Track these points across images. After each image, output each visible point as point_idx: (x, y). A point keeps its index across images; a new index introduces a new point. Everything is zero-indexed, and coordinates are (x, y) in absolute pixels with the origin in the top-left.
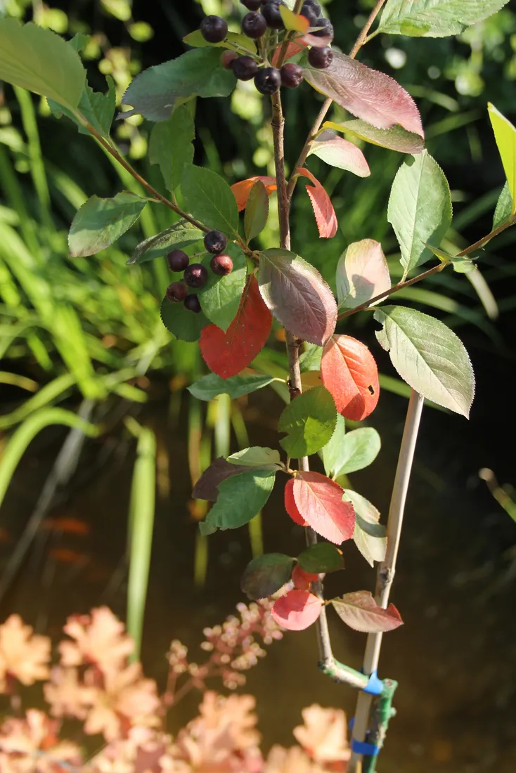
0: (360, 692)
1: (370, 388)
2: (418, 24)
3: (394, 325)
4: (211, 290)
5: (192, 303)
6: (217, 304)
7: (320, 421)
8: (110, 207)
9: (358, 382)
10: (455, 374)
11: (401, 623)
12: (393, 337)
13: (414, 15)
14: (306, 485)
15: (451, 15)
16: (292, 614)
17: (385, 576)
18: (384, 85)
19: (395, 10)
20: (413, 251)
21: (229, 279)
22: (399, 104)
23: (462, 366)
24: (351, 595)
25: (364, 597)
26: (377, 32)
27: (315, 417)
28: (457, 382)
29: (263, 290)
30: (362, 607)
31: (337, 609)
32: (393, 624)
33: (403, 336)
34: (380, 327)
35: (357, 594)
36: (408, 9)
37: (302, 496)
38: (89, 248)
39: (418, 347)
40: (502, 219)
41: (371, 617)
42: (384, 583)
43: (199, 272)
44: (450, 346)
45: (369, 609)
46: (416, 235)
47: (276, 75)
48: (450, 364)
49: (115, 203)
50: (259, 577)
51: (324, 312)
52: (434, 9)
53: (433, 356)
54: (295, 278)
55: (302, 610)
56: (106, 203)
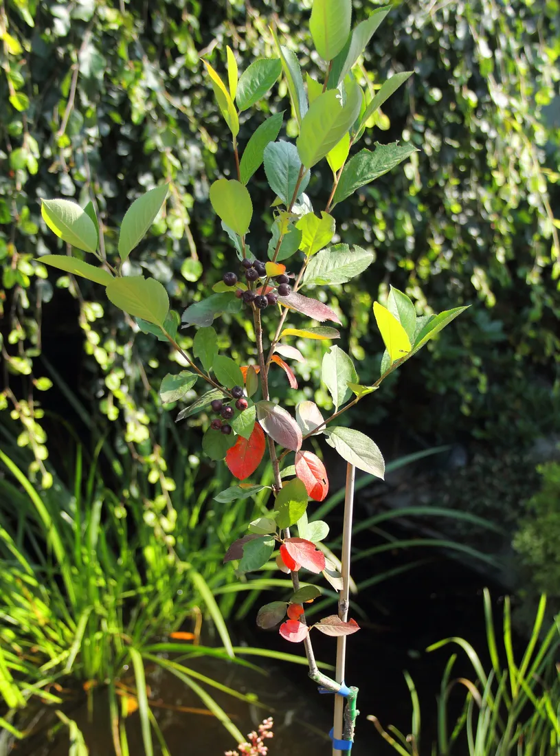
0: (336, 695)
1: (324, 480)
2: (324, 279)
3: (335, 435)
4: (237, 419)
5: (226, 429)
6: (241, 426)
7: (297, 502)
8: (179, 379)
9: (317, 477)
10: (373, 458)
11: (359, 628)
12: (336, 441)
13: (321, 275)
14: (293, 544)
15: (341, 274)
16: (291, 634)
17: (344, 606)
18: (316, 305)
19: (310, 274)
20: (339, 397)
21: (246, 412)
22: (325, 312)
23: (376, 454)
24: (325, 619)
25: (333, 618)
26: (303, 285)
27: (295, 499)
28: (374, 462)
29: (262, 422)
30: (333, 624)
31: (318, 628)
32: (354, 630)
33: (340, 441)
34: (328, 437)
35: (329, 618)
36: (317, 273)
37: (291, 550)
38: (172, 399)
39: (351, 446)
40: (386, 371)
41: (340, 629)
42: (343, 610)
43: (230, 409)
44: (368, 444)
45: (338, 625)
46: (339, 388)
47: (265, 298)
48: (369, 453)
49: (181, 377)
50: (268, 615)
51: (295, 433)
52: (331, 271)
53: (360, 450)
54: (278, 417)
55: (297, 632)
56: (176, 378)
